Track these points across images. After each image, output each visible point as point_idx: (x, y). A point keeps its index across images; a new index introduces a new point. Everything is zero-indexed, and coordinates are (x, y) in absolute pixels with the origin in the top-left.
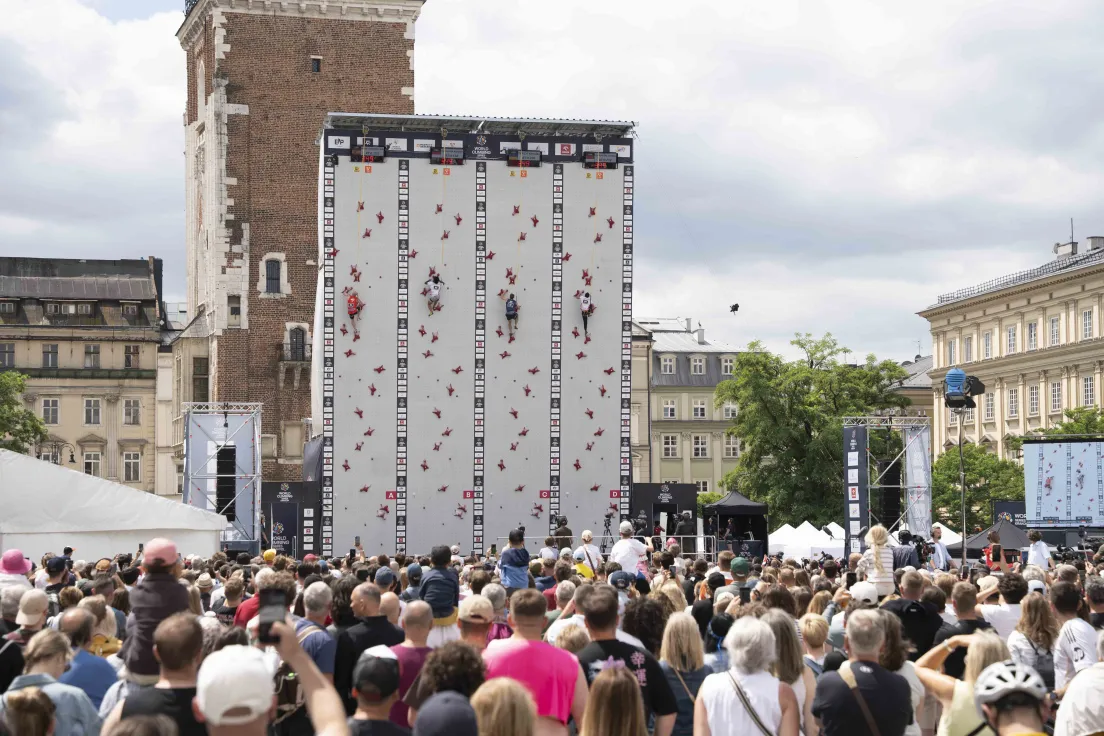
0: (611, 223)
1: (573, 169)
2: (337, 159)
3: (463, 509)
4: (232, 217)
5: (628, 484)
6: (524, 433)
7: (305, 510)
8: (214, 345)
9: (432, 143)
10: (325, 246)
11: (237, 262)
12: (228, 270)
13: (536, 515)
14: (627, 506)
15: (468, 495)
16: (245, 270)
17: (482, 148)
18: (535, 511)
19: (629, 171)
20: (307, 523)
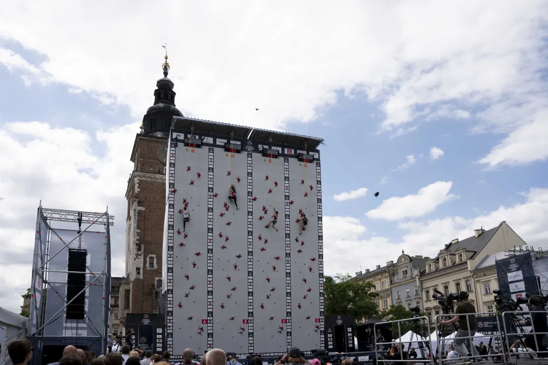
0: (312, 188)
1: (293, 161)
2: (177, 144)
3: (243, 329)
4: (138, 242)
5: (323, 316)
6: (273, 290)
7: (158, 329)
8: (131, 285)
9: (226, 141)
10: (170, 187)
11: (139, 257)
12: (136, 259)
13: (280, 332)
14: (323, 326)
15: (245, 321)
16: (142, 260)
17: (250, 147)
18: (280, 330)
19: (318, 165)
20: (158, 336)
